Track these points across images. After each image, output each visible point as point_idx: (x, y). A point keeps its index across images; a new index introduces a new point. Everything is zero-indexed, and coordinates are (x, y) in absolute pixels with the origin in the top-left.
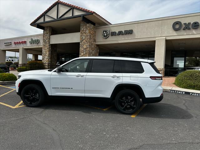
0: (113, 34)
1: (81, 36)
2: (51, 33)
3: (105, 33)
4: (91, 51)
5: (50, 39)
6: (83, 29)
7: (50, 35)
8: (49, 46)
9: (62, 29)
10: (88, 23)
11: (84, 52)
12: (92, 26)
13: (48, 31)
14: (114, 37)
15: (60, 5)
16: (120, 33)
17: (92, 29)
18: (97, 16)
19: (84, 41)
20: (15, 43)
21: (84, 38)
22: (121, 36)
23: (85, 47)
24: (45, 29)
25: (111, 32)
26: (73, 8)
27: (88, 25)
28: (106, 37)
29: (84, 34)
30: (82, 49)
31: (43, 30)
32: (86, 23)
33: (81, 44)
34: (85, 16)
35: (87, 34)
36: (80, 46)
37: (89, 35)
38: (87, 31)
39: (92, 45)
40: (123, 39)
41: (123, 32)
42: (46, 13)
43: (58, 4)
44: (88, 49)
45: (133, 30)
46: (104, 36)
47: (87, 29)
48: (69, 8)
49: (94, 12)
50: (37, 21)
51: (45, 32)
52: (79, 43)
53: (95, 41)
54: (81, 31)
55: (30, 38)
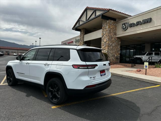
0: (132, 25)
1: (103, 32)
2: (84, 33)
3: (124, 25)
4: (111, 44)
5: (83, 37)
6: (104, 26)
7: (84, 35)
8: (83, 43)
9: (94, 29)
10: (108, 20)
11: (105, 45)
12: (112, 21)
13: (83, 32)
14: (132, 28)
15: (88, 10)
16: (139, 24)
17: (112, 25)
18: (114, 12)
19: (105, 36)
20: (68, 43)
21: (105, 33)
22: (139, 26)
23: (105, 40)
24: (81, 30)
25: (130, 24)
26: (96, 10)
27: (108, 21)
28: (125, 29)
29: (105, 30)
30: (103, 43)
31: (80, 32)
32: (106, 20)
33: (102, 38)
34: (103, 15)
35: (107, 29)
36: (102, 40)
37: (108, 29)
38: (107, 27)
39: (112, 38)
40: (142, 29)
41: (142, 22)
42: (80, 19)
43: (87, 9)
44: (107, 42)
45: (152, 18)
46: (123, 29)
47: (107, 25)
48: (93, 11)
49: (110, 9)
50: (75, 26)
51: (81, 33)
52: (101, 38)
53: (115, 34)
54: (103, 28)
55: (75, 39)
